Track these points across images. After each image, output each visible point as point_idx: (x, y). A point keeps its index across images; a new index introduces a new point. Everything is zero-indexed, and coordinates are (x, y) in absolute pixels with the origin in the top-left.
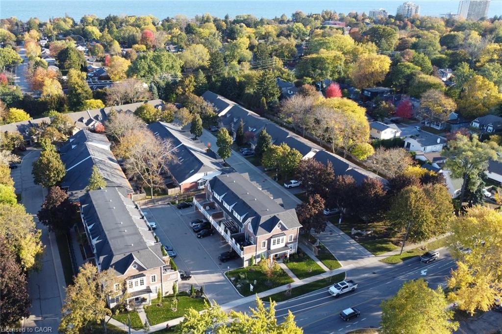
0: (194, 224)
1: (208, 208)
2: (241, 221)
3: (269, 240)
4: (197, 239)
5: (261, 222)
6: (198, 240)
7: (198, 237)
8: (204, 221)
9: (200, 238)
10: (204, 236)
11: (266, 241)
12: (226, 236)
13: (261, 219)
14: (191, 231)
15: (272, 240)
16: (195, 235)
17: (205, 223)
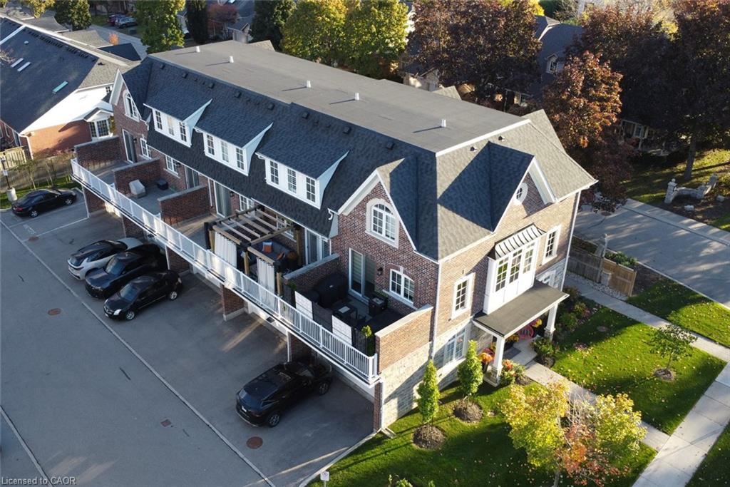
0: (87, 265)
1: (136, 186)
2: (317, 204)
3: (481, 271)
4: (108, 325)
5: (443, 183)
6: (115, 330)
7: (112, 317)
8: (132, 243)
9: (121, 318)
10: (140, 306)
11: (471, 279)
12: (251, 289)
13: (439, 168)
14: (78, 294)
15: (494, 266)
16: (97, 310)
17: (135, 250)
